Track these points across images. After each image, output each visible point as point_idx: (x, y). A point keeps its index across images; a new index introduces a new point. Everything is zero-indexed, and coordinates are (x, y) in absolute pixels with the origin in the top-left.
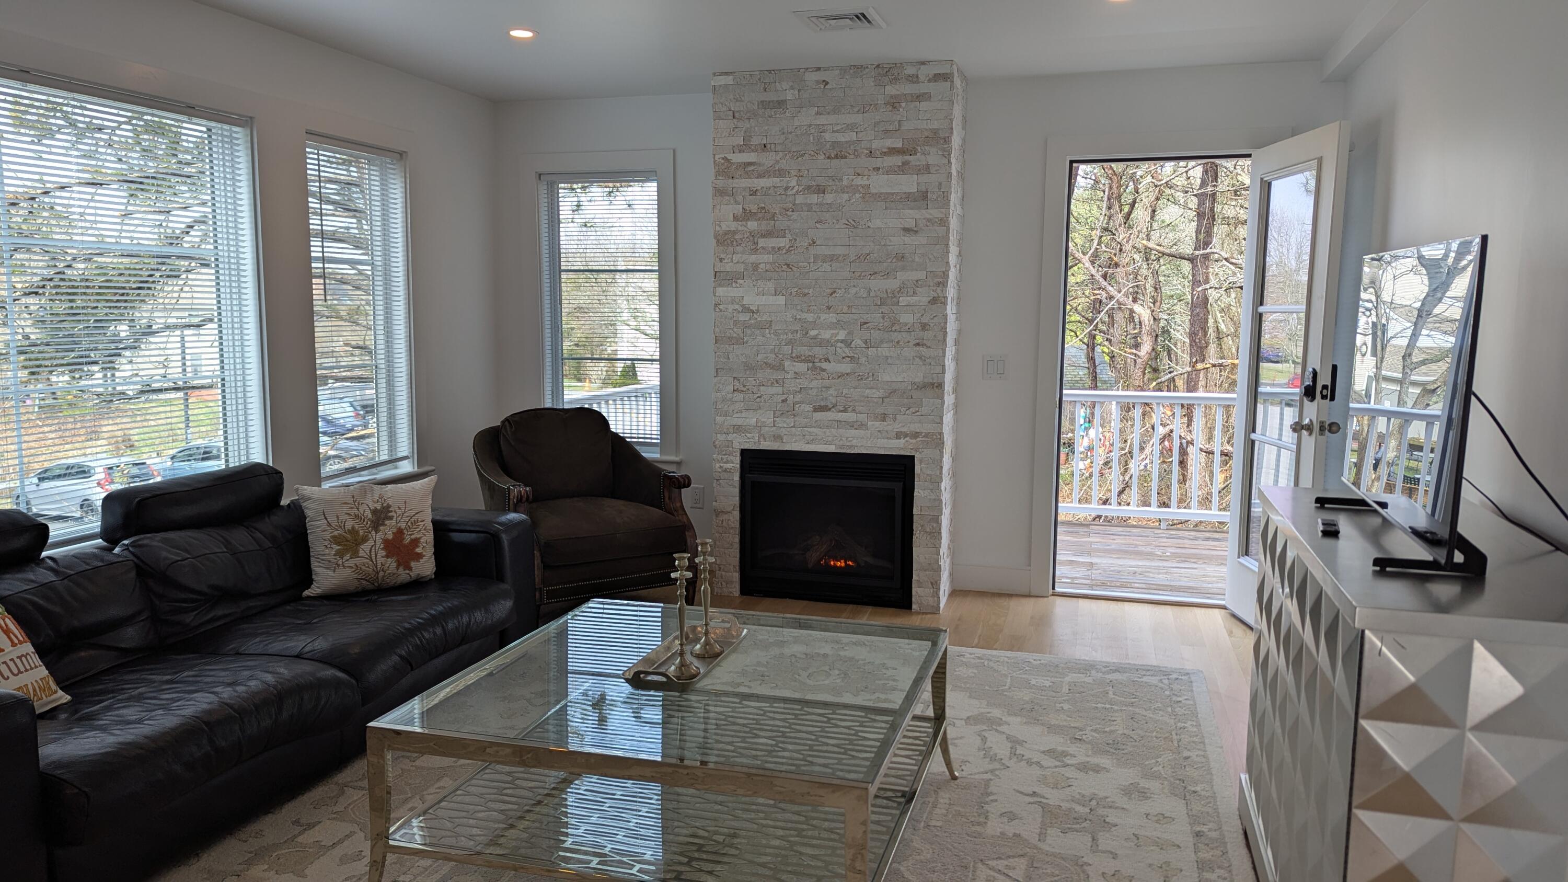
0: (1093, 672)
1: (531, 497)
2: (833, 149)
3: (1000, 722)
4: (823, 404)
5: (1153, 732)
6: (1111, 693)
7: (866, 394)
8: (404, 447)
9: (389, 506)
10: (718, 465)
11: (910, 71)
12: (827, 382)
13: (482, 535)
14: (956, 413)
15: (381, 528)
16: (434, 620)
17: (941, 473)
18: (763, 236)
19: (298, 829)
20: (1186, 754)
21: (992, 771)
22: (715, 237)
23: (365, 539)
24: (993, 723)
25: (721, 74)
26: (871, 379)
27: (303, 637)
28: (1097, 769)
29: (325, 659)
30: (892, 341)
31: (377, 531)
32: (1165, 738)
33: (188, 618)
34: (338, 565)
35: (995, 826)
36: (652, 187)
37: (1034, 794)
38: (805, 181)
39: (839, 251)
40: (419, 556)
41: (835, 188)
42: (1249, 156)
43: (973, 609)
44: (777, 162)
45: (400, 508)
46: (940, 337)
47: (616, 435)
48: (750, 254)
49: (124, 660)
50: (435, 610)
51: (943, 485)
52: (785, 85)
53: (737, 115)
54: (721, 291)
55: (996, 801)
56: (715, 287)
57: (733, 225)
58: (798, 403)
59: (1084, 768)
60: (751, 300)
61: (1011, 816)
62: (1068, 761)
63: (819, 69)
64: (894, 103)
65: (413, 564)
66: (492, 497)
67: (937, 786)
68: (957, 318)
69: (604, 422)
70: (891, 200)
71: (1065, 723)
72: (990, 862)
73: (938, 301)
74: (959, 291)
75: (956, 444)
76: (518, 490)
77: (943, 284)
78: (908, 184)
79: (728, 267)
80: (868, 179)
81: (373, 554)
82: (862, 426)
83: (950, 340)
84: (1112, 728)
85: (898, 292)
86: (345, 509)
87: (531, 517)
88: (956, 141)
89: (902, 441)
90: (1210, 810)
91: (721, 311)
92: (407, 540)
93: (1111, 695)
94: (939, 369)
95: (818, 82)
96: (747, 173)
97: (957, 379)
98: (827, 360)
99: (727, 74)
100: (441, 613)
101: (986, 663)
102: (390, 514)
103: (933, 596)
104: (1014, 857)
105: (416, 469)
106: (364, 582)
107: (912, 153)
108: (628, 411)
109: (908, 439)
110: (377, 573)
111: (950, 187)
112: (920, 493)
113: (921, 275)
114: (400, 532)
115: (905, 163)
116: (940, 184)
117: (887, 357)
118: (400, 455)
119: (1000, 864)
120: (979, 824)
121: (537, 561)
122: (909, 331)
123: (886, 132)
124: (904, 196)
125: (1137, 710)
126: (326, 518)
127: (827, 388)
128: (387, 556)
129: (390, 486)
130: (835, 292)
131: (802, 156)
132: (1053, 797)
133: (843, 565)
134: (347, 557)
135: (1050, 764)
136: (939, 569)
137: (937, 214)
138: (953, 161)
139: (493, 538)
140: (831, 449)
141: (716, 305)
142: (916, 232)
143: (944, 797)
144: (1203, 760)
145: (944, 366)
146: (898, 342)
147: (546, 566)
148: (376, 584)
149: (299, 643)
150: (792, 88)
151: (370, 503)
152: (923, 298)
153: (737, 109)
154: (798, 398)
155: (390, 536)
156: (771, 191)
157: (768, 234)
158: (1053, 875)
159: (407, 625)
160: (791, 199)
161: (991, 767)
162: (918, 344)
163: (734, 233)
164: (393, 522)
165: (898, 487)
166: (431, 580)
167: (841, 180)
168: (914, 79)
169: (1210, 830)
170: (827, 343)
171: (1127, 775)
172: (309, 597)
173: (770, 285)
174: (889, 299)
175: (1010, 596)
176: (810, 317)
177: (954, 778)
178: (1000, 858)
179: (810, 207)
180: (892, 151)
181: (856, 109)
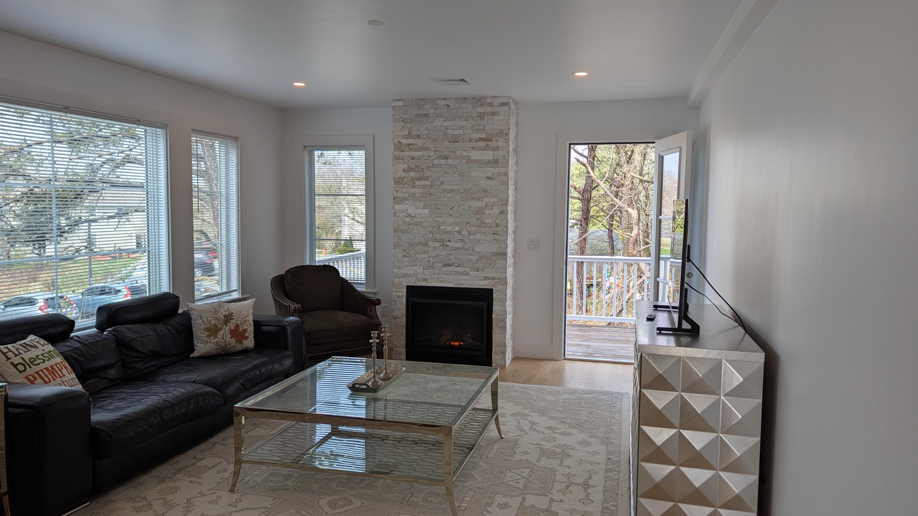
0: (576, 394)
1: (301, 310)
2: (452, 138)
3: (528, 415)
4: (447, 263)
5: (598, 419)
6: (583, 403)
7: (469, 258)
8: (234, 285)
9: (232, 313)
10: (395, 294)
11: (489, 101)
12: (449, 252)
13: (278, 327)
14: (515, 268)
15: (228, 324)
16: (256, 367)
17: (506, 297)
18: (418, 180)
19: (195, 461)
20: (612, 428)
21: (520, 435)
22: (394, 180)
23: (220, 329)
24: (524, 416)
25: (397, 100)
26: (471, 250)
27: (194, 374)
28: (569, 434)
29: (207, 383)
30: (482, 232)
31: (226, 325)
32: (604, 422)
33: (139, 366)
34: (208, 342)
35: (517, 457)
36: (362, 153)
37: (538, 444)
38: (438, 153)
39: (455, 187)
40: (247, 338)
41: (453, 157)
42: (654, 143)
43: (522, 366)
44: (425, 144)
45: (237, 314)
46: (505, 230)
47: (343, 279)
48: (411, 188)
49: (111, 384)
50: (256, 362)
51: (507, 303)
52: (428, 106)
53: (405, 120)
54: (396, 206)
55: (520, 447)
56: (394, 205)
57: (403, 174)
58: (435, 262)
59: (563, 434)
60: (412, 211)
61: (526, 453)
62: (556, 431)
63: (445, 99)
64: (481, 116)
65: (244, 341)
66: (280, 310)
67: (493, 441)
68: (514, 221)
69: (337, 271)
70: (480, 163)
71: (558, 416)
72: (513, 471)
73: (504, 213)
74: (516, 207)
75: (515, 283)
76: (294, 306)
77: (506, 204)
78: (488, 155)
79: (400, 195)
80: (469, 153)
81: (224, 336)
82: (467, 274)
83: (510, 231)
84: (580, 418)
85: (484, 208)
86: (211, 314)
87: (301, 319)
88: (512, 134)
89: (487, 281)
90: (616, 450)
91: (397, 216)
92: (241, 330)
93: (583, 404)
94: (504, 246)
95: (445, 105)
96: (410, 148)
97: (515, 251)
98: (450, 241)
99: (400, 100)
100: (259, 364)
101: (525, 390)
102: (233, 317)
103: (502, 360)
104: (524, 468)
105: (240, 296)
106: (220, 350)
107: (491, 140)
108: (349, 266)
109: (489, 280)
110: (227, 345)
111: (509, 157)
112: (496, 307)
113: (495, 200)
114: (237, 326)
115: (487, 145)
116: (504, 156)
117: (479, 240)
118: (232, 289)
119: (518, 471)
120: (510, 456)
121: (304, 342)
122: (489, 227)
123: (478, 130)
124: (487, 161)
125: (594, 410)
126: (202, 319)
127: (450, 255)
128: (231, 338)
129: (232, 304)
130: (453, 207)
131: (437, 141)
132: (546, 445)
133: (458, 344)
134: (212, 338)
135: (548, 432)
136: (505, 345)
137: (502, 170)
138: (511, 144)
139: (284, 328)
140: (452, 285)
141: (394, 214)
142: (493, 179)
143: (496, 446)
144: (619, 430)
145: (507, 244)
146: (484, 232)
147: (308, 344)
148: (226, 351)
149: (194, 376)
150: (432, 108)
151: (224, 311)
152: (496, 211)
153: (405, 117)
154: (435, 260)
155: (233, 328)
156: (422, 158)
157: (420, 179)
158: (540, 475)
159: (243, 369)
160: (432, 162)
161: (520, 434)
162: (494, 234)
163: (404, 178)
164: (234, 321)
165: (485, 304)
166: (252, 349)
167: (456, 153)
168: (491, 105)
169: (615, 457)
170: (450, 233)
171: (581, 436)
172: (193, 358)
173: (422, 204)
174: (480, 211)
175: (542, 360)
176: (441, 220)
177: (502, 438)
178: (518, 469)
179: (441, 166)
180: (481, 139)
181: (463, 119)
